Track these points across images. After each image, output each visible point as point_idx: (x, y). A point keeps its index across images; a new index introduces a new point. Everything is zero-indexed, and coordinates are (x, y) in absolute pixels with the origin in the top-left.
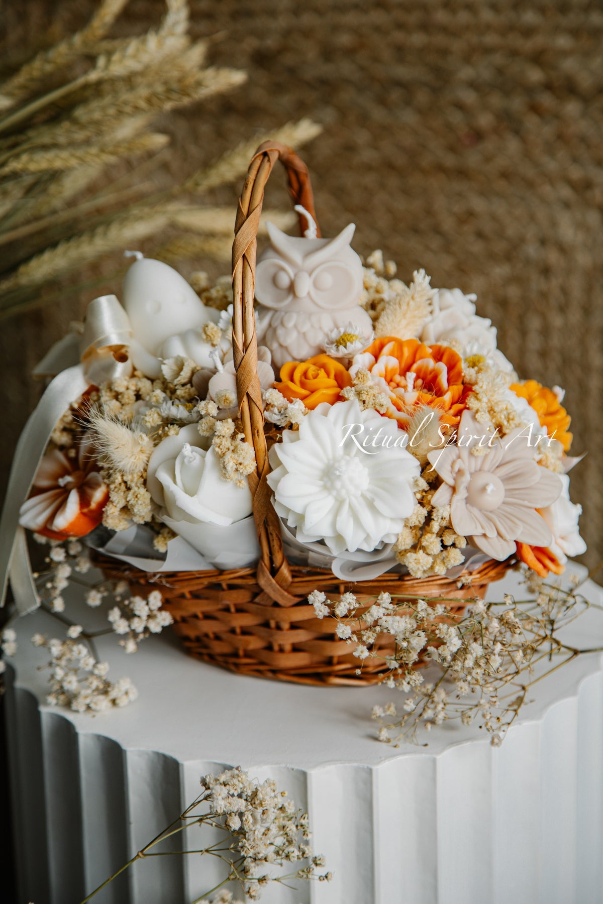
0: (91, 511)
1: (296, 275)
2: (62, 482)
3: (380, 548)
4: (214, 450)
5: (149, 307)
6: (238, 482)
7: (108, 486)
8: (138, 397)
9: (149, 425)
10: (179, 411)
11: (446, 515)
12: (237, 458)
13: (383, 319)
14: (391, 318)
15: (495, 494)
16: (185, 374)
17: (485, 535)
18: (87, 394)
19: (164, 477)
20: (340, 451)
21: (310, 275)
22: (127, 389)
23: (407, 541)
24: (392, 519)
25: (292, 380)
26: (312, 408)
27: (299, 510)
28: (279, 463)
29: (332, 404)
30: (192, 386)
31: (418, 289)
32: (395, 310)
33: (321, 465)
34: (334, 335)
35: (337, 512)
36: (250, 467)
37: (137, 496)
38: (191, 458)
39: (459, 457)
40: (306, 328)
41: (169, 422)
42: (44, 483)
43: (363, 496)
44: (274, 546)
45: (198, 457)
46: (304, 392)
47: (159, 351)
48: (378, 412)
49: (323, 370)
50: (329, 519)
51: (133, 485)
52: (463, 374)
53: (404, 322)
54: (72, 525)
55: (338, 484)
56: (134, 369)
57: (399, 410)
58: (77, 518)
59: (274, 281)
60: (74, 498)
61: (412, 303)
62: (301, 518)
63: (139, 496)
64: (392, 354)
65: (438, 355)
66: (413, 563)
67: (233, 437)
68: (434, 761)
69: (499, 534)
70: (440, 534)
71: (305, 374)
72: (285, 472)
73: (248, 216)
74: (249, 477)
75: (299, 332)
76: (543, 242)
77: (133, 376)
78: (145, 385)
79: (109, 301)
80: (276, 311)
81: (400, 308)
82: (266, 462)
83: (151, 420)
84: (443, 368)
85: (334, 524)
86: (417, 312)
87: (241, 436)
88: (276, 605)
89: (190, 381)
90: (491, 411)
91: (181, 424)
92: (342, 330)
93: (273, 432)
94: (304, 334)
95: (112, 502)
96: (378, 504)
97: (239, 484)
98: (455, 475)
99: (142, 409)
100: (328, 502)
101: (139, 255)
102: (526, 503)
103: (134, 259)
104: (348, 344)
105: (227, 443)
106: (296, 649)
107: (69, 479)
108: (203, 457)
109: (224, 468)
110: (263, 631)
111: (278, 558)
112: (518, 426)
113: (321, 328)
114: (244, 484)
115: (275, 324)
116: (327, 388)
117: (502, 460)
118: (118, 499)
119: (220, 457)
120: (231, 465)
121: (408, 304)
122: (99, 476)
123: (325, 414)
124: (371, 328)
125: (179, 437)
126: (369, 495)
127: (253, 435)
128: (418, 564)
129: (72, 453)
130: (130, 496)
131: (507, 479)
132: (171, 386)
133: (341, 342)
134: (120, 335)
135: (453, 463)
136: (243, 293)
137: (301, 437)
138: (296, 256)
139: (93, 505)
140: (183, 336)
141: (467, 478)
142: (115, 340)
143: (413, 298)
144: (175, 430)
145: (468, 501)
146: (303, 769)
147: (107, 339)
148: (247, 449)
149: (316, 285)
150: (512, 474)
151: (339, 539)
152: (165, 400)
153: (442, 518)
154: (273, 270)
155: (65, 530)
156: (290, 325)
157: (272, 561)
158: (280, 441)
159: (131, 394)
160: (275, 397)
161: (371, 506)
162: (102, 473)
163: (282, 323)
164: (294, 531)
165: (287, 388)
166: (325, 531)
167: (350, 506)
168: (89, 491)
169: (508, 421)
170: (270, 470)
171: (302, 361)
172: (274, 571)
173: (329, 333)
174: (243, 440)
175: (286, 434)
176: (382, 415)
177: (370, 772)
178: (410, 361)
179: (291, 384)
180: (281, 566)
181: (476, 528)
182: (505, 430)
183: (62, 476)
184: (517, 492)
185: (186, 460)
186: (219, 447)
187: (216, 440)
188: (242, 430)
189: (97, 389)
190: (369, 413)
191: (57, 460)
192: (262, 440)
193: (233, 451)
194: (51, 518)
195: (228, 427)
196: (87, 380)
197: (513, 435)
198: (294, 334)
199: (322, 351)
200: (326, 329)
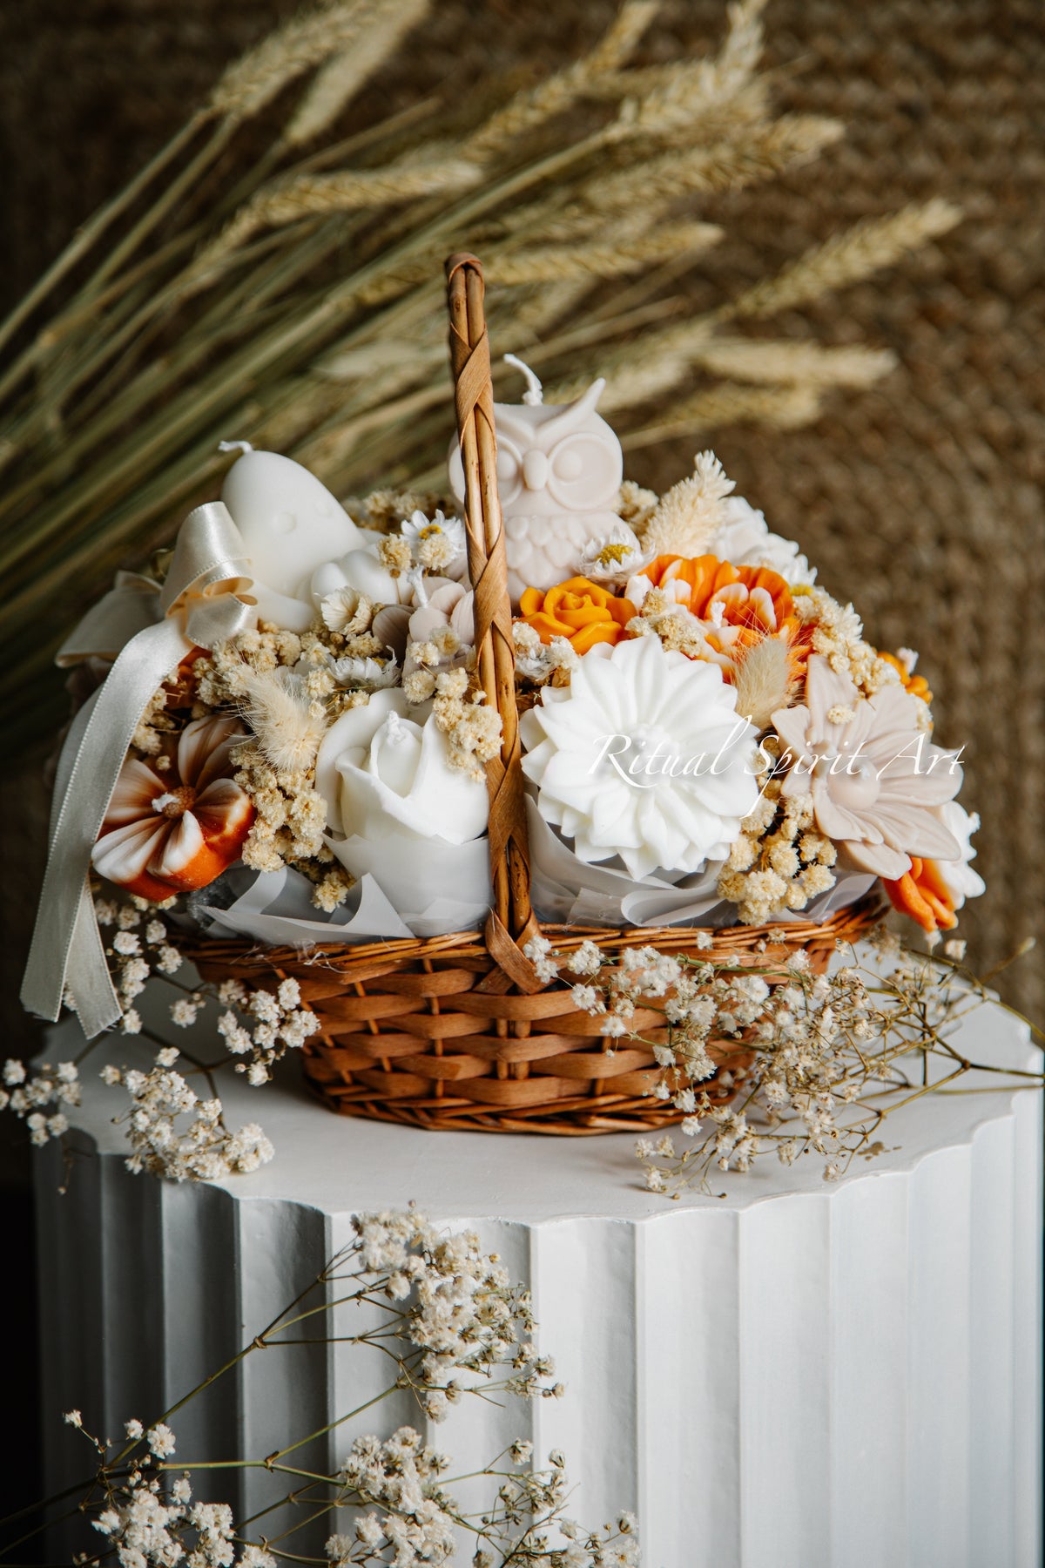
0: (223, 840)
1: (524, 457)
2: (158, 805)
3: (702, 871)
4: (436, 720)
5: (277, 523)
6: (473, 773)
8: (279, 658)
9: (317, 693)
10: (367, 668)
11: (808, 808)
12: (477, 731)
13: (656, 529)
14: (666, 527)
16: (363, 614)
17: (865, 842)
18: (187, 663)
20: (633, 718)
21: (548, 455)
22: (261, 646)
23: (746, 855)
24: (722, 818)
25: (543, 612)
26: (585, 650)
27: (583, 808)
28: (542, 737)
29: (614, 644)
30: (372, 635)
31: (705, 480)
32: (674, 514)
34: (591, 549)
35: (637, 810)
36: (494, 746)
37: (307, 806)
38: (397, 736)
39: (812, 723)
40: (545, 539)
41: (349, 686)
42: (124, 813)
44: (519, 886)
45: (410, 737)
46: (568, 628)
48: (687, 654)
49: (586, 598)
50: (629, 819)
51: (297, 790)
52: (795, 606)
53: (689, 533)
54: (194, 863)
56: (261, 622)
57: (719, 651)
58: (202, 853)
61: (699, 501)
62: (587, 819)
63: (311, 805)
64: (679, 577)
65: (750, 579)
66: (760, 889)
67: (467, 698)
68: (735, 1219)
69: (886, 842)
70: (797, 842)
71: (561, 604)
72: (554, 750)
73: (472, 348)
74: (488, 764)
75: (534, 546)
77: (261, 631)
78: (289, 642)
79: (215, 511)
81: (682, 510)
82: (518, 739)
83: (318, 685)
84: (762, 595)
85: (637, 825)
86: (707, 516)
87: (479, 696)
88: (514, 990)
89: (369, 628)
91: (371, 689)
92: (603, 541)
93: (528, 689)
94: (544, 548)
95: (264, 819)
96: (703, 797)
97: (474, 776)
98: (810, 750)
100: (622, 798)
101: (247, 447)
103: (239, 453)
104: (623, 556)
105: (457, 707)
106: (536, 1072)
107: (169, 799)
108: (418, 735)
109: (459, 746)
110: (484, 1044)
111: (524, 909)
113: (568, 539)
114: (481, 777)
116: (603, 621)
118: (272, 814)
119: (449, 731)
121: (694, 503)
122: (234, 784)
123: (608, 656)
125: (370, 709)
126: (686, 784)
127: (499, 693)
128: (766, 889)
129: (165, 762)
130: (296, 807)
132: (339, 638)
134: (236, 564)
135: (807, 730)
136: (480, 464)
137: (573, 694)
138: (524, 428)
139: (230, 828)
140: (343, 563)
142: (229, 572)
143: (700, 494)
144: (362, 697)
147: (217, 571)
148: (490, 717)
149: (556, 472)
151: (648, 850)
152: (332, 656)
153: (803, 814)
155: (181, 873)
156: (521, 534)
157: (511, 914)
158: (539, 703)
159: (269, 653)
160: (527, 634)
161: (691, 799)
162: (241, 777)
163: (505, 534)
165: (538, 621)
166: (623, 841)
167: (658, 801)
168: (216, 809)
169: (872, 675)
170: (524, 751)
172: (516, 931)
173: (583, 546)
174: (482, 703)
175: (546, 692)
176: (691, 659)
178: (705, 592)
179: (543, 618)
180: (527, 922)
181: (853, 828)
182: (870, 688)
183: (156, 797)
184: (897, 783)
185: (390, 741)
186: (444, 714)
187: (438, 705)
188: (483, 685)
189: (208, 654)
190: (674, 656)
191: (138, 776)
192: (511, 699)
193: (469, 720)
194: (158, 854)
195: (455, 682)
196: (186, 641)
197: (881, 694)
198: (528, 550)
199: (575, 574)
200: (577, 541)
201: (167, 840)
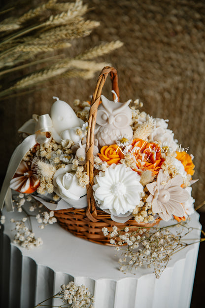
0: (33, 188)
1: (109, 116)
2: (25, 174)
3: (127, 213)
4: (76, 175)
5: (59, 118)
7: (40, 180)
8: (53, 149)
9: (55, 162)
10: (66, 160)
11: (150, 206)
12: (84, 180)
13: (136, 132)
14: (139, 132)
15: (167, 198)
16: (69, 146)
17: (162, 213)
18: (36, 146)
19: (59, 182)
20: (118, 180)
21: (114, 117)
22: (49, 147)
23: (136, 212)
24: (132, 205)
25: (104, 154)
26: (110, 165)
27: (102, 200)
28: (97, 183)
29: (117, 164)
30: (71, 150)
31: (150, 123)
32: (141, 129)
33: (111, 185)
34: (120, 138)
35: (114, 201)
36: (88, 182)
37: (49, 186)
38: (68, 177)
39: (157, 185)
40: (111, 134)
41: (62, 162)
42: (19, 173)
43: (123, 196)
44: (92, 205)
46: (108, 159)
47: (61, 134)
48: (132, 168)
49: (115, 151)
50: (112, 203)
51: (48, 182)
52: (161, 155)
53: (144, 134)
55: (116, 192)
56: (52, 139)
57: (139, 168)
58: (29, 189)
59: (102, 117)
60: (28, 182)
61: (147, 128)
62: (102, 202)
64: (138, 146)
66: (137, 219)
67: (83, 172)
68: (137, 280)
69: (167, 212)
70: (147, 211)
71: (109, 152)
72: (99, 186)
73: (96, 100)
74: (87, 185)
76: (193, 71)
77: (52, 142)
78: (56, 147)
79: (46, 116)
80: (101, 127)
81: (143, 129)
82: (93, 181)
85: (113, 205)
86: (148, 131)
87: (85, 173)
88: (91, 221)
89: (70, 148)
90: (169, 169)
91: (66, 164)
93: (96, 172)
94: (110, 136)
95: (41, 187)
96: (128, 200)
97: (83, 187)
98: (154, 192)
99: (54, 155)
100: (112, 197)
101: (58, 99)
102: (177, 201)
103: (56, 100)
104: (124, 142)
105: (80, 174)
106: (96, 233)
107: (27, 174)
108: (72, 177)
109: (79, 183)
110: (86, 227)
111: (93, 208)
112: (177, 174)
113: (116, 135)
114: (85, 187)
115: (101, 131)
116: (116, 158)
117: (170, 186)
118: (43, 186)
119: (78, 179)
120: (81, 182)
122: (37, 176)
124: (132, 134)
125: (65, 168)
126: (125, 196)
127: (89, 172)
128: (139, 220)
129: (29, 164)
130: (47, 185)
131: (172, 192)
132: (64, 149)
133: (122, 141)
134: (49, 128)
135: (155, 187)
136: (91, 128)
137: (105, 175)
138: (110, 110)
139: (34, 186)
140: (69, 130)
141: (158, 193)
142: (47, 130)
143: (147, 126)
144: (64, 166)
145: (158, 199)
146: (94, 279)
147: (44, 130)
148: (87, 177)
149: (115, 120)
151: (114, 210)
152: (61, 153)
154: (102, 114)
155: (25, 192)
156: (106, 133)
157: (91, 209)
158: (98, 174)
159: (51, 149)
160: (98, 160)
161: (126, 199)
163: (103, 131)
164: (100, 205)
165: (102, 156)
166: (110, 207)
167: (119, 199)
168: (34, 180)
170: (94, 184)
171: (109, 146)
172: (92, 212)
173: (118, 137)
174: (86, 174)
175: (100, 173)
176: (133, 170)
177: (116, 282)
179: (104, 156)
180: (94, 211)
181: (159, 210)
182: (173, 176)
183: (25, 172)
184: (174, 197)
185: (66, 178)
186: (78, 175)
187: (77, 173)
188: (86, 171)
189: (39, 145)
190: (129, 168)
191: (24, 165)
192: (92, 174)
193: (82, 177)
194: (20, 187)
195: (82, 169)
196: (37, 141)
197: (175, 177)
198: (107, 136)
199: (115, 143)
200: (118, 135)
201: (23, 184)
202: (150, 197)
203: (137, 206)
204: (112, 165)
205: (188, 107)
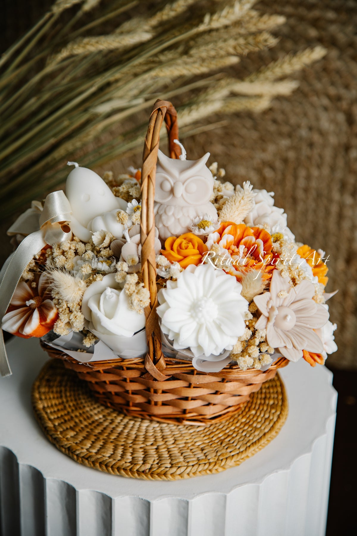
0: (46, 324)
1: (174, 184)
2: (28, 303)
3: (222, 353)
4: (125, 292)
5: (83, 197)
6: (138, 311)
7: (58, 309)
8: (76, 253)
9: (84, 273)
10: (103, 267)
11: (264, 335)
12: (140, 298)
13: (224, 211)
14: (229, 210)
15: (291, 321)
16: (106, 242)
17: (285, 347)
18: (45, 249)
19: (93, 306)
20: (201, 294)
21: (183, 184)
22: (70, 248)
23: (239, 349)
24: (231, 336)
25: (172, 249)
26: (185, 267)
27: (176, 331)
28: (164, 301)
29: (197, 265)
30: (110, 249)
31: (246, 193)
32: (232, 205)
33: (189, 303)
34: (197, 221)
35: (198, 332)
36: (147, 303)
37: (76, 317)
38: (110, 296)
39: (271, 299)
40: (179, 216)
41: (96, 272)
42: (17, 303)
43: (214, 322)
44: (157, 347)
45: (115, 296)
46: (180, 257)
47: (89, 226)
48: (225, 271)
49: (191, 243)
50: (194, 336)
51: (74, 310)
52: (272, 247)
53: (237, 213)
54: (35, 331)
55: (200, 315)
56: (73, 235)
57: (236, 269)
58: (38, 328)
59: (161, 186)
60: (36, 315)
61: (242, 201)
62: (177, 335)
63: (77, 317)
64: (229, 233)
65: (257, 234)
66: (243, 363)
67: (138, 283)
69: (294, 346)
70: (258, 346)
71: (180, 245)
72: (168, 307)
73: (151, 150)
74: (145, 309)
75: (175, 218)
77: (73, 240)
78: (81, 247)
79: (60, 195)
80: (161, 204)
81: (235, 205)
82: (156, 300)
83: (85, 270)
84: (260, 242)
85: (197, 339)
86: (245, 207)
87: (142, 284)
88: (155, 379)
89: (109, 246)
90: (289, 269)
91: (104, 274)
92: (201, 218)
93: (161, 282)
94: (179, 219)
95: (60, 320)
96: (223, 328)
97: (139, 312)
98: (269, 310)
99: (79, 262)
100: (194, 325)
101: (77, 165)
102: (308, 326)
103: (73, 167)
104: (206, 228)
105: (133, 288)
106: (164, 404)
107: (32, 302)
108: (118, 296)
109: (132, 303)
110: (145, 393)
111: (159, 353)
112: (304, 278)
113: (188, 216)
114: (142, 312)
115: (161, 212)
116: (194, 255)
117: (295, 299)
118: (64, 318)
119: (129, 297)
120: (135, 302)
121: (240, 202)
122: (53, 303)
123: (193, 272)
125: (103, 281)
126: (218, 322)
127: (149, 284)
128: (245, 364)
129: (34, 285)
130: (72, 316)
131: (297, 311)
132: (98, 248)
133: (202, 225)
134: (65, 215)
135: (268, 302)
136: (148, 199)
137: (178, 285)
138: (175, 172)
139: (49, 320)
140: (104, 216)
141: (276, 312)
142: (62, 219)
143: (243, 198)
144: (100, 277)
145: (275, 325)
147: (57, 218)
148: (146, 292)
149: (186, 190)
150: (300, 308)
151: (200, 348)
152: (93, 257)
153: (261, 337)
154: (160, 180)
155: (30, 335)
156: (170, 213)
158: (165, 287)
159: (72, 251)
160: (163, 260)
161: (219, 328)
162: (55, 301)
163: (165, 212)
164: (172, 343)
165: (170, 254)
166: (192, 344)
167: (206, 328)
168: (45, 311)
169: (299, 276)
170: (158, 304)
171: (178, 237)
172: (156, 362)
173: (194, 219)
174: (143, 287)
175: (169, 283)
176: (227, 273)
178: (240, 237)
179: (172, 252)
180: (160, 359)
181: (281, 342)
182: (297, 282)
183: (28, 300)
184: (303, 319)
185: (107, 297)
186: (128, 290)
187: (126, 286)
188: (143, 281)
189: (51, 248)
190: (219, 271)
191: (24, 289)
192: (154, 287)
193: (137, 293)
194: (23, 326)
195: (134, 278)
196: (44, 241)
197: (301, 284)
198: (173, 219)
199: (189, 231)
200: (192, 217)
201: (28, 319)
202: (262, 321)
203: (239, 338)
204: (189, 268)
205: (306, 190)
